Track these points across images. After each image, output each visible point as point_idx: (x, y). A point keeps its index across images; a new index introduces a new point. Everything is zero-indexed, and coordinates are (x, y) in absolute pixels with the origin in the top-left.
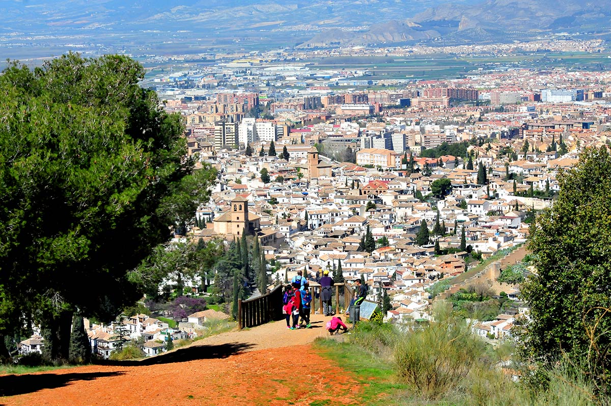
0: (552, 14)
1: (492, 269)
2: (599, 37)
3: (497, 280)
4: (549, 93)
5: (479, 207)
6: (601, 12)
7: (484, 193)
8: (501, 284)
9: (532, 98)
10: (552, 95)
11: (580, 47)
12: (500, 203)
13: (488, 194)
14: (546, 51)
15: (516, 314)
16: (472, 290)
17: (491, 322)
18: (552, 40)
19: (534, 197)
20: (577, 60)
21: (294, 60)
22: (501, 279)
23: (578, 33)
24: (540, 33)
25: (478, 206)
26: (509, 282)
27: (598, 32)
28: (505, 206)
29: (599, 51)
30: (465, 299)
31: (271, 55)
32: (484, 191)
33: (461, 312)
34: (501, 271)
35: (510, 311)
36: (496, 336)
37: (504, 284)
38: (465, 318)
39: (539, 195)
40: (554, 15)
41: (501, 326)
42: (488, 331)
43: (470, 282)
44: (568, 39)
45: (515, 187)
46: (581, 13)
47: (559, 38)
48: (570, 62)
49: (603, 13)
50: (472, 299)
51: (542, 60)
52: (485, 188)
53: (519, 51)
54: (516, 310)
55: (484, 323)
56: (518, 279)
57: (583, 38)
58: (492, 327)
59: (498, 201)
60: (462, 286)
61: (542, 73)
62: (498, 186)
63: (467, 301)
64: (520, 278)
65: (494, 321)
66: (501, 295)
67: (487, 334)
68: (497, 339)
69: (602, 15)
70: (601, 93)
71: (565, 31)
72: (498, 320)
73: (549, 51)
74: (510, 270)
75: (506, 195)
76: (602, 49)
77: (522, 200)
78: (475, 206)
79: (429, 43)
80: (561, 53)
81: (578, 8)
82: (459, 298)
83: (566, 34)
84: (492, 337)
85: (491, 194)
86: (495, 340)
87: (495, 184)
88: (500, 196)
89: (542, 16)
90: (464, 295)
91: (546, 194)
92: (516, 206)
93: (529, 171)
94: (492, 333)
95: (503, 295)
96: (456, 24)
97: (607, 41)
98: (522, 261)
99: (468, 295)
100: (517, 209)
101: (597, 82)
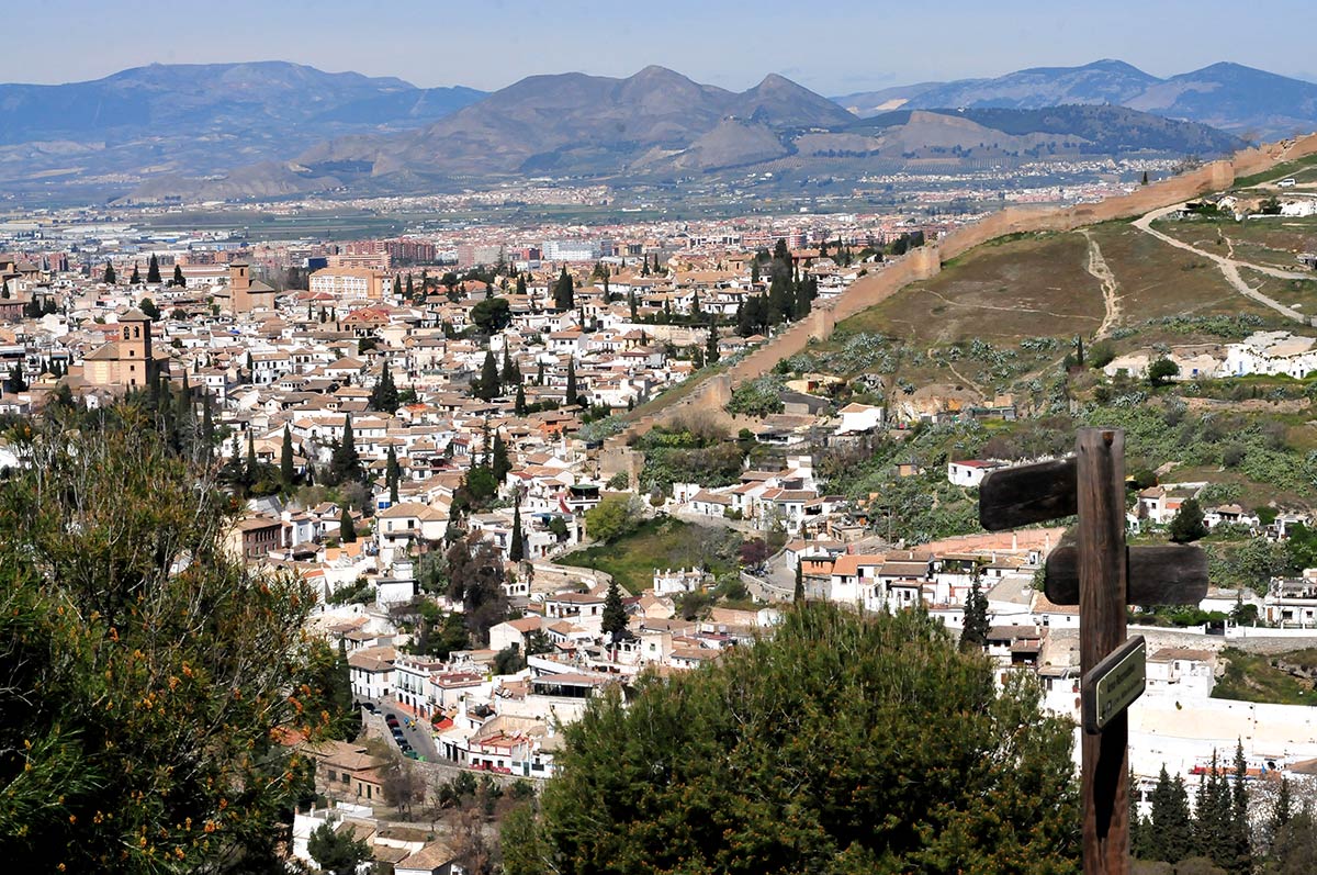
0: (522, 150)
1: (713, 388)
2: (602, 183)
3: (727, 409)
4: (555, 246)
5: (571, 343)
6: (600, 146)
7: (572, 323)
8: (734, 417)
9: (527, 255)
10: (560, 250)
11: (575, 198)
12: (608, 337)
13: (582, 323)
14: (518, 204)
15: (782, 469)
16: (678, 427)
17: (725, 488)
18: (526, 188)
19: (671, 324)
20: (574, 215)
21: (109, 220)
22: (735, 407)
23: (567, 178)
24: (505, 178)
25: (567, 342)
26: (751, 412)
27: (599, 175)
28: (618, 340)
29: (605, 202)
30: (667, 445)
31: (70, 213)
32: (572, 319)
33: (663, 470)
34: (733, 392)
35: (769, 464)
36: (746, 512)
37: (741, 417)
38: (671, 482)
39: (679, 321)
40: (527, 151)
41: (757, 492)
42: (726, 506)
43: (671, 413)
44: (551, 186)
45: (634, 310)
46: (569, 147)
47: (537, 186)
48: (562, 216)
49: (604, 146)
50: (681, 444)
51: (516, 214)
52: (574, 314)
53: (475, 205)
54: (780, 461)
55: (712, 492)
56: (770, 406)
57: (576, 183)
58: (735, 497)
59: (604, 334)
60: (656, 420)
61: (525, 229)
62: (598, 310)
63: (671, 449)
64: (775, 404)
65: (735, 487)
66: (740, 436)
67: (726, 511)
68: (749, 519)
69: (603, 150)
70: (640, 246)
71: (544, 176)
72: (746, 482)
73: (523, 203)
74: (749, 389)
75: (616, 322)
76: (610, 200)
77: (650, 329)
78: (563, 343)
79: (326, 195)
80: (543, 206)
81: (564, 139)
82: (655, 445)
83: (547, 180)
84: (737, 516)
85: (588, 323)
86: (743, 522)
87: (593, 307)
88: (606, 326)
89: (507, 153)
90: (664, 438)
91: (695, 318)
92: (644, 340)
93: (643, 290)
94: (735, 509)
95: (746, 436)
96: (368, 167)
97: (616, 187)
98: (772, 371)
99: (672, 437)
100: (644, 344)
101: (621, 235)
